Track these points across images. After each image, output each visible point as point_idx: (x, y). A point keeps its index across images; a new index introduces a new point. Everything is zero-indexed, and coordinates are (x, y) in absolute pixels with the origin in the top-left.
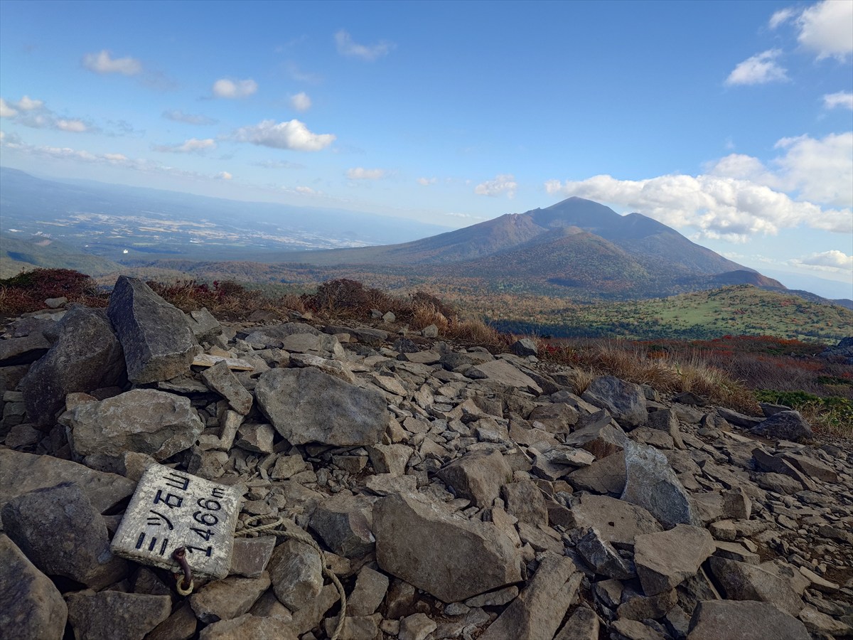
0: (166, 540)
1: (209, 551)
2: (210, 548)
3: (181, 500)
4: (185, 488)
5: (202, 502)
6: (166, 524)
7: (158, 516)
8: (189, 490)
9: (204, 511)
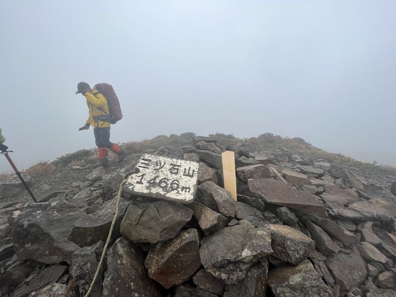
0: (148, 168)
1: (140, 183)
2: (142, 184)
3: (176, 173)
4: (184, 175)
5: (177, 182)
6: (158, 168)
7: (162, 165)
8: (183, 177)
9: (169, 182)
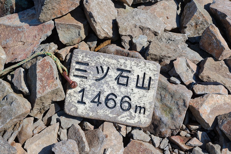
1: (82, 102)
4: (137, 87)
5: (127, 99)
6: (99, 76)
7: (105, 71)
8: (136, 90)
9: (118, 100)
